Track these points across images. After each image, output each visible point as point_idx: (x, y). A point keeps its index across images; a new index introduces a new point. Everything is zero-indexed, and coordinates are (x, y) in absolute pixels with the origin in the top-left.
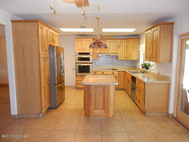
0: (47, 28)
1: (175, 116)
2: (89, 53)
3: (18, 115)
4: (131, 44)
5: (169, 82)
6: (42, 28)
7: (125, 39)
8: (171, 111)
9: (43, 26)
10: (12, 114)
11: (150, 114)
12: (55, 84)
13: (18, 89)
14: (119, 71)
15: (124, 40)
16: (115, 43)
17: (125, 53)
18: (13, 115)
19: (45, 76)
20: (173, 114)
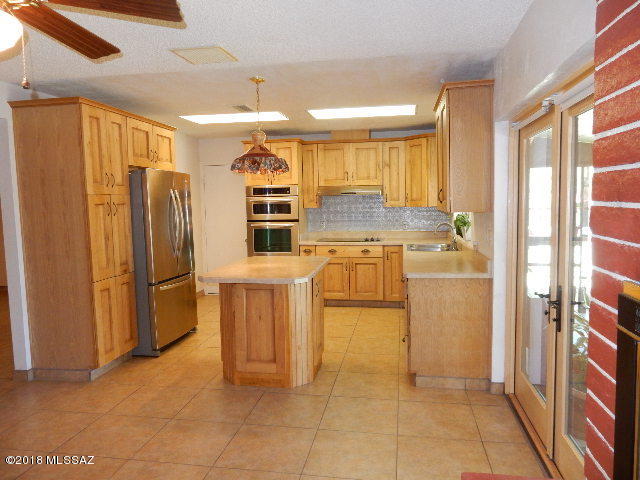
0: (118, 118)
1: (510, 390)
2: (289, 189)
3: (34, 370)
4: (424, 156)
5: (485, 276)
6: (97, 119)
7: (406, 139)
8: (499, 373)
9: (100, 113)
10: (17, 368)
11: (429, 380)
12: (151, 285)
13: (35, 296)
14: (384, 246)
15: (401, 144)
16: (372, 152)
17: (408, 187)
18: (19, 371)
19: (108, 260)
20: (503, 384)
